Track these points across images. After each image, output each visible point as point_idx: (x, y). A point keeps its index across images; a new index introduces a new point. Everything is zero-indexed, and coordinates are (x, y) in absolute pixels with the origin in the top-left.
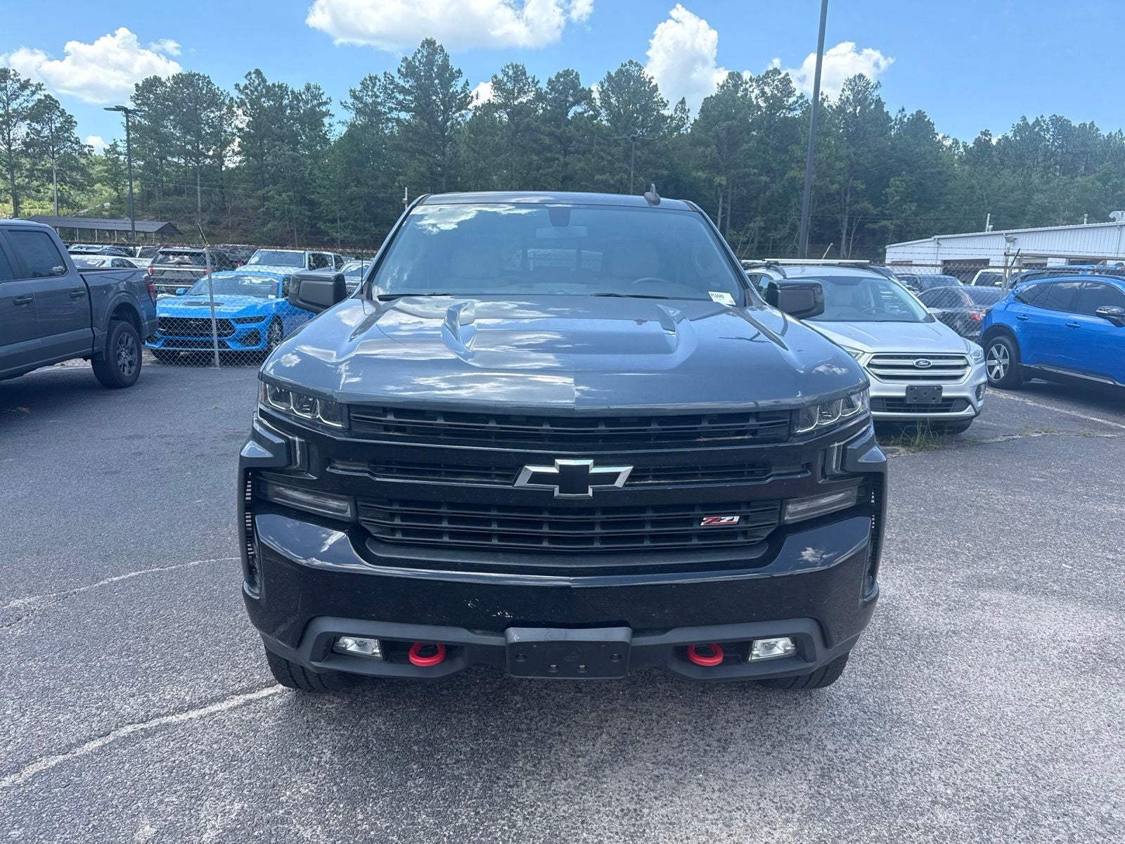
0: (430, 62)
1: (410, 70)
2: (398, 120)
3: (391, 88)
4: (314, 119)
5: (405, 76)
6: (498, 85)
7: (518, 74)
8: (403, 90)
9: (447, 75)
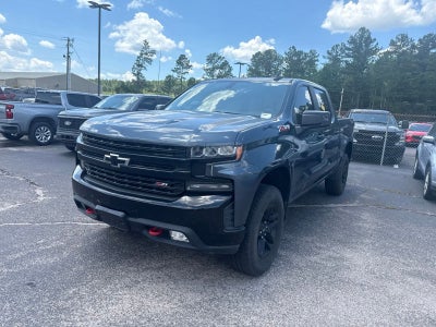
0: (362, 36)
1: (353, 41)
2: (346, 62)
3: (344, 48)
4: (312, 63)
5: (350, 43)
6: (393, 43)
7: (404, 38)
8: (349, 49)
9: (369, 40)
